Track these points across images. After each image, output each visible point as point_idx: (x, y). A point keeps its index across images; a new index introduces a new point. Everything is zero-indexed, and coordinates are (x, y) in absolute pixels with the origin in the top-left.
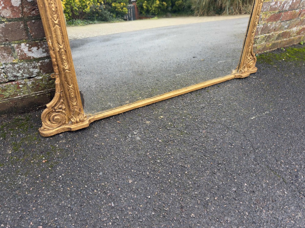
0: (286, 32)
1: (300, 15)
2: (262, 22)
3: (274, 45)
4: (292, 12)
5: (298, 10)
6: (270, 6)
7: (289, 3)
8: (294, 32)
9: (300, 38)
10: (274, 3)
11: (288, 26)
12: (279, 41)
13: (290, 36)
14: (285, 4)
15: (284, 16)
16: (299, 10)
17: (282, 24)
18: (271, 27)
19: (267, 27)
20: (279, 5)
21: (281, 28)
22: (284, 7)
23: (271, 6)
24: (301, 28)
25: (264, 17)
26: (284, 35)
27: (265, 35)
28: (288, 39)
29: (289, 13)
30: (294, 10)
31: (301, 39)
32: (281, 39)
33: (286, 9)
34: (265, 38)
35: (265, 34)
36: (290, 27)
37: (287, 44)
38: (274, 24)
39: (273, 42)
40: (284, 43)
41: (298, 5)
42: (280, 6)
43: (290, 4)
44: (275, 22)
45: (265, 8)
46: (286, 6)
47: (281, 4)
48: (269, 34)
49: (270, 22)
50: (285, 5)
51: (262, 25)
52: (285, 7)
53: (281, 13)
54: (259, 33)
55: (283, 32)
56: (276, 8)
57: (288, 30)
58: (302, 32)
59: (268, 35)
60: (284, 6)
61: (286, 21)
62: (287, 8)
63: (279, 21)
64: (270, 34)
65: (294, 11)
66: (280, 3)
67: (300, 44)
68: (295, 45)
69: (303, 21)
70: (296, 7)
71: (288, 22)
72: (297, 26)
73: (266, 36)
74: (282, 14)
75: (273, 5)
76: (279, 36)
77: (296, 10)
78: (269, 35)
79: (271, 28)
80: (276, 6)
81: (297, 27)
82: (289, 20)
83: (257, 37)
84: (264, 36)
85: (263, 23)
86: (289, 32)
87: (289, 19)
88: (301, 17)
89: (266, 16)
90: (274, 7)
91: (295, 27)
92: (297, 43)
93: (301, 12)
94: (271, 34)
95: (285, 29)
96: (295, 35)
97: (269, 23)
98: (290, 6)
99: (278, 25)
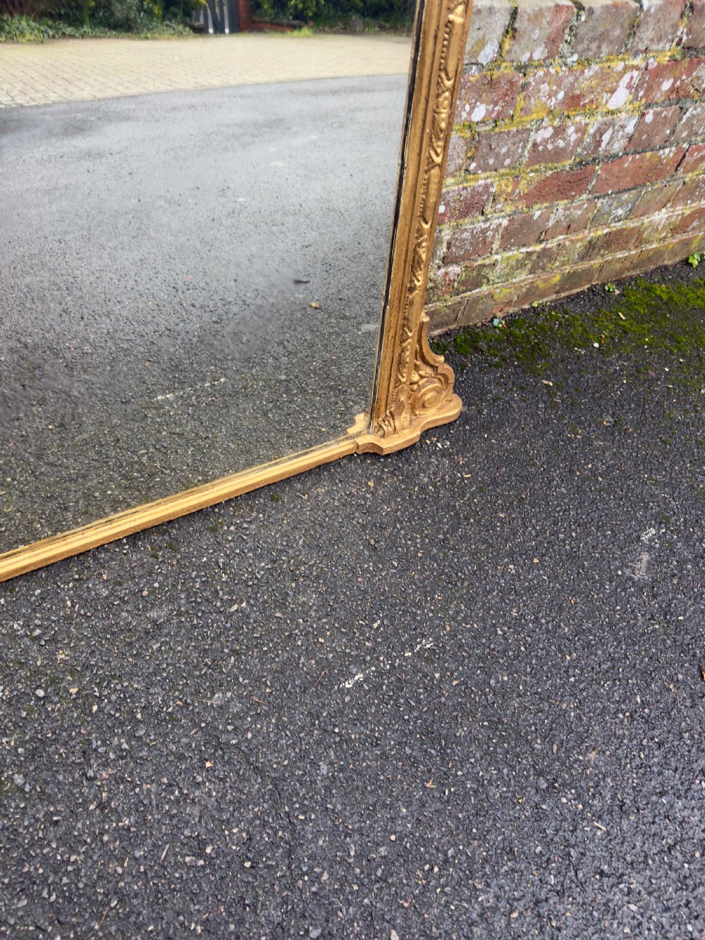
0: (620, 232)
1: (678, 165)
2: (499, 206)
3: (571, 279)
4: (642, 160)
5: (667, 151)
6: (529, 146)
7: (623, 127)
8: (660, 227)
9: (686, 243)
10: (550, 131)
11: (631, 210)
12: (596, 262)
13: (640, 241)
14: (601, 135)
15: (604, 176)
16: (674, 148)
17: (599, 205)
18: (548, 221)
19: (527, 222)
20: (574, 137)
21: (596, 221)
22: (600, 146)
23: (535, 145)
24: (687, 212)
25: (509, 190)
26: (612, 241)
27: (524, 250)
28: (633, 252)
29: (626, 165)
30: (652, 150)
31: (693, 246)
32: (603, 256)
33: (612, 152)
34: (524, 259)
35: (524, 245)
36: (640, 213)
37: (635, 268)
38: (560, 210)
39: (567, 269)
40: (618, 266)
41: (668, 132)
42: (579, 141)
43: (630, 129)
44: (565, 201)
45: (507, 155)
46: (612, 138)
47: (584, 134)
48: (542, 246)
49: (542, 203)
50: (606, 138)
51: (503, 217)
52: (603, 144)
53: (589, 167)
54: (495, 246)
55: (607, 230)
56: (563, 150)
57: (631, 224)
58: (695, 224)
59: (538, 248)
60: (600, 142)
61: (619, 192)
62: (618, 147)
63: (584, 196)
64: (549, 246)
65: (648, 154)
66: (576, 132)
67: (686, 262)
68: (666, 267)
69: (697, 187)
70: (657, 140)
71: (625, 196)
72: (669, 205)
73: (529, 254)
74: (594, 171)
75: (546, 141)
76: (591, 248)
77: (661, 152)
78: (544, 250)
79: (550, 224)
80: (561, 143)
81: (670, 207)
82: (630, 190)
83: (487, 262)
84: (521, 256)
85: (509, 209)
86: (633, 229)
87: (632, 185)
88: (686, 172)
89: (516, 183)
90: (550, 147)
91: (664, 210)
92: (678, 259)
93: (684, 156)
94: (552, 244)
95: (619, 221)
96: (665, 238)
97: (538, 206)
98: (630, 139)
99: (579, 212)
